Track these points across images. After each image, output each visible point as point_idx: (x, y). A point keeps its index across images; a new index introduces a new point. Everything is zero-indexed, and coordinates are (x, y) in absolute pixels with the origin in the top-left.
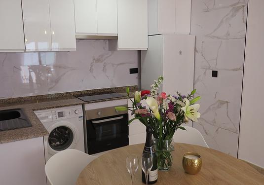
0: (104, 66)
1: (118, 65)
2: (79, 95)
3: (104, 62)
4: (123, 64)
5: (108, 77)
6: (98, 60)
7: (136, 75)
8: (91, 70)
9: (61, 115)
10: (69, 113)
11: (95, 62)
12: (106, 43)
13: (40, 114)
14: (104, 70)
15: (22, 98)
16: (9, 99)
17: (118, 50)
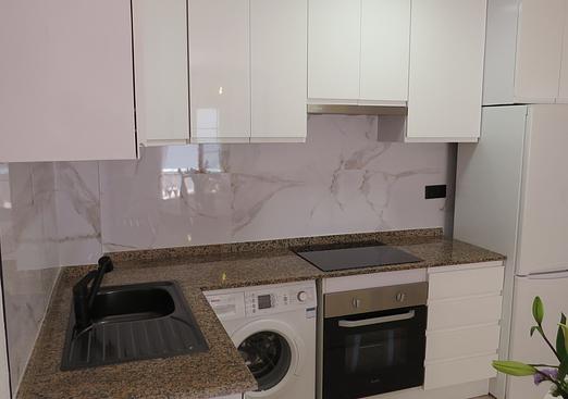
0: (366, 179)
1: (398, 176)
2: (303, 248)
3: (365, 168)
4: (411, 173)
5: (372, 204)
6: (351, 165)
7: (439, 202)
8: (333, 188)
9: (265, 302)
10: (285, 299)
11: (343, 167)
12: (371, 123)
13: (216, 299)
14: (364, 188)
15: (173, 250)
16: (145, 252)
17: (406, 140)
